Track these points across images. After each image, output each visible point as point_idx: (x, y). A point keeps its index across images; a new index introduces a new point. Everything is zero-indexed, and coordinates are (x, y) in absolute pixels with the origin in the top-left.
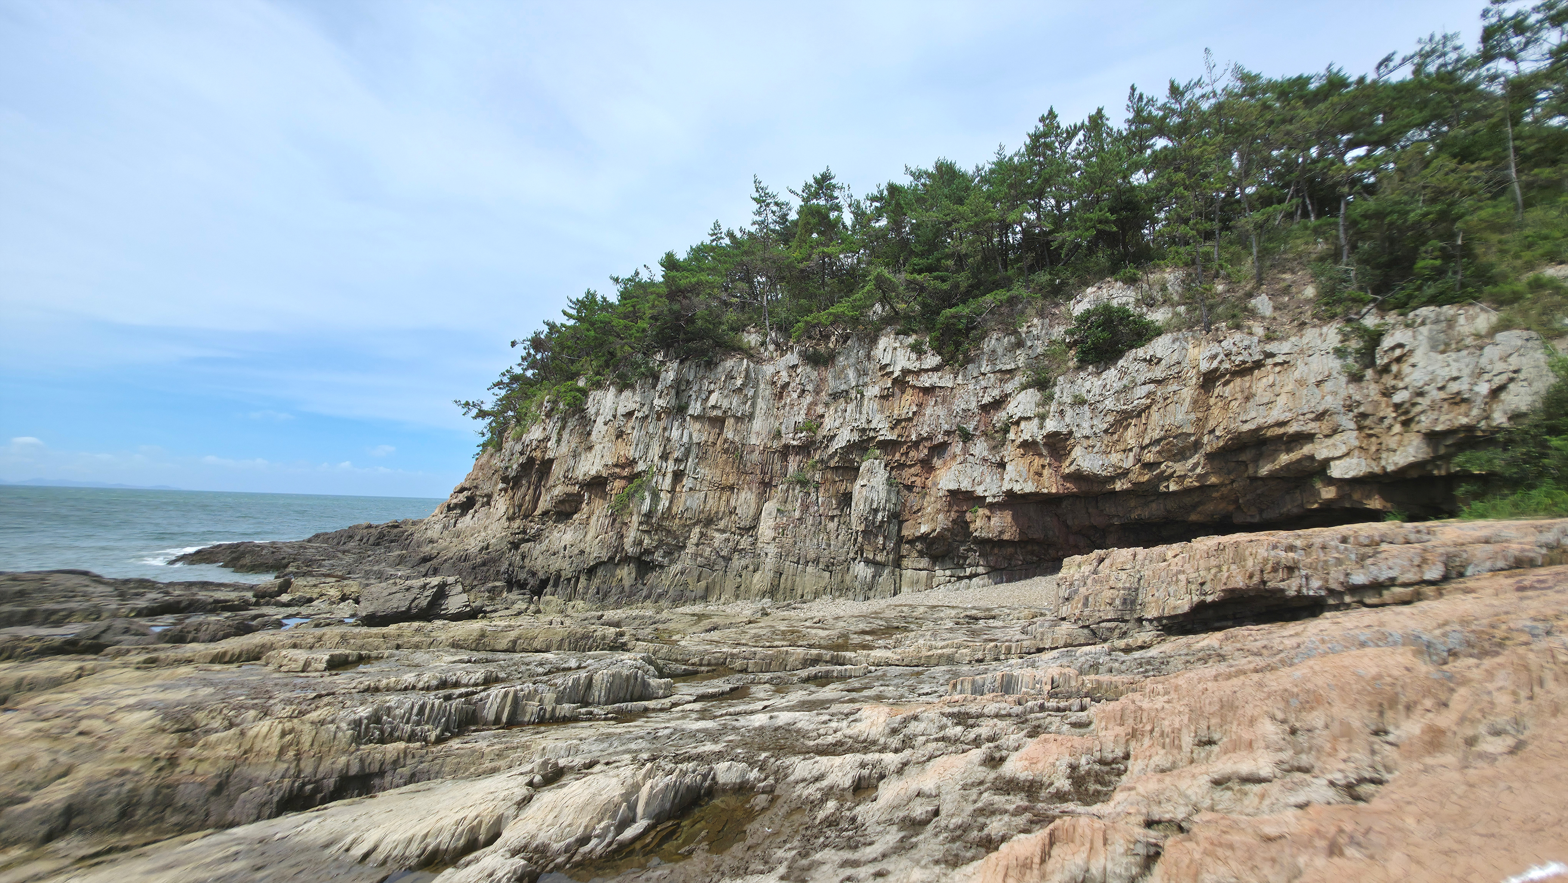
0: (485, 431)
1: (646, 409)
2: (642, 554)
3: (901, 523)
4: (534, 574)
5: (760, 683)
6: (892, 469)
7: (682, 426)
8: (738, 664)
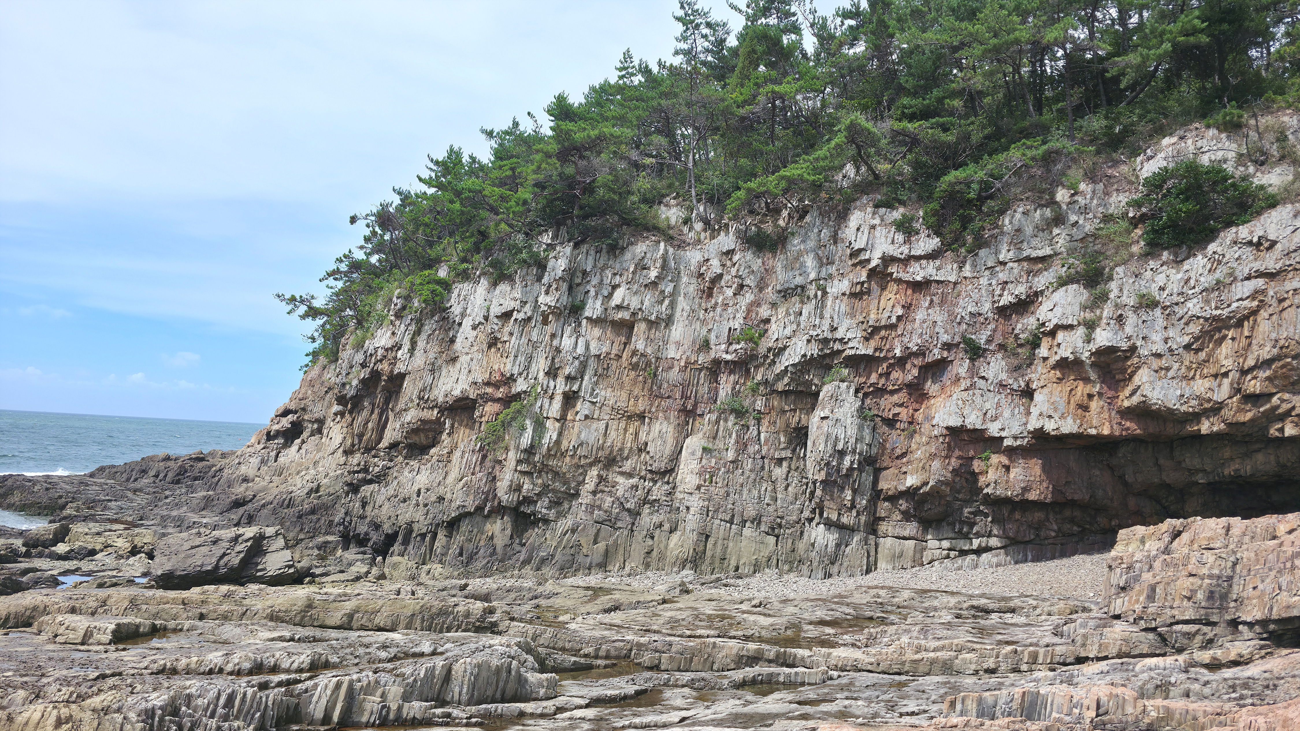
0: (316, 335)
1: (528, 309)
2: (520, 503)
3: (877, 472)
4: (377, 527)
5: (677, 686)
6: (866, 395)
7: (577, 333)
8: (647, 658)
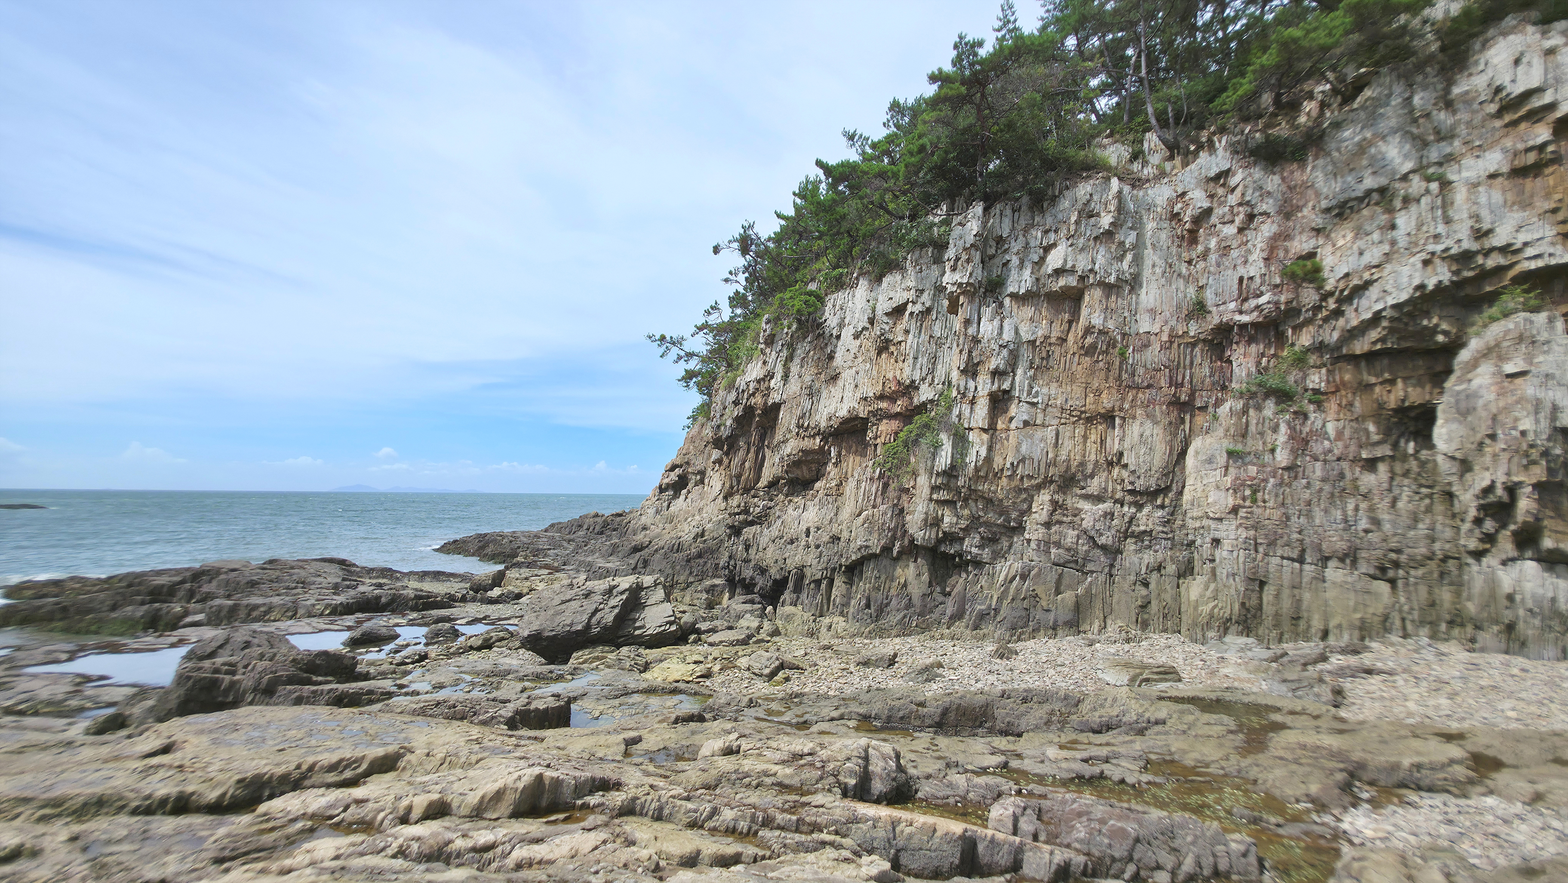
1: (926, 298)
2: (939, 541)
4: (763, 571)
7: (999, 314)
